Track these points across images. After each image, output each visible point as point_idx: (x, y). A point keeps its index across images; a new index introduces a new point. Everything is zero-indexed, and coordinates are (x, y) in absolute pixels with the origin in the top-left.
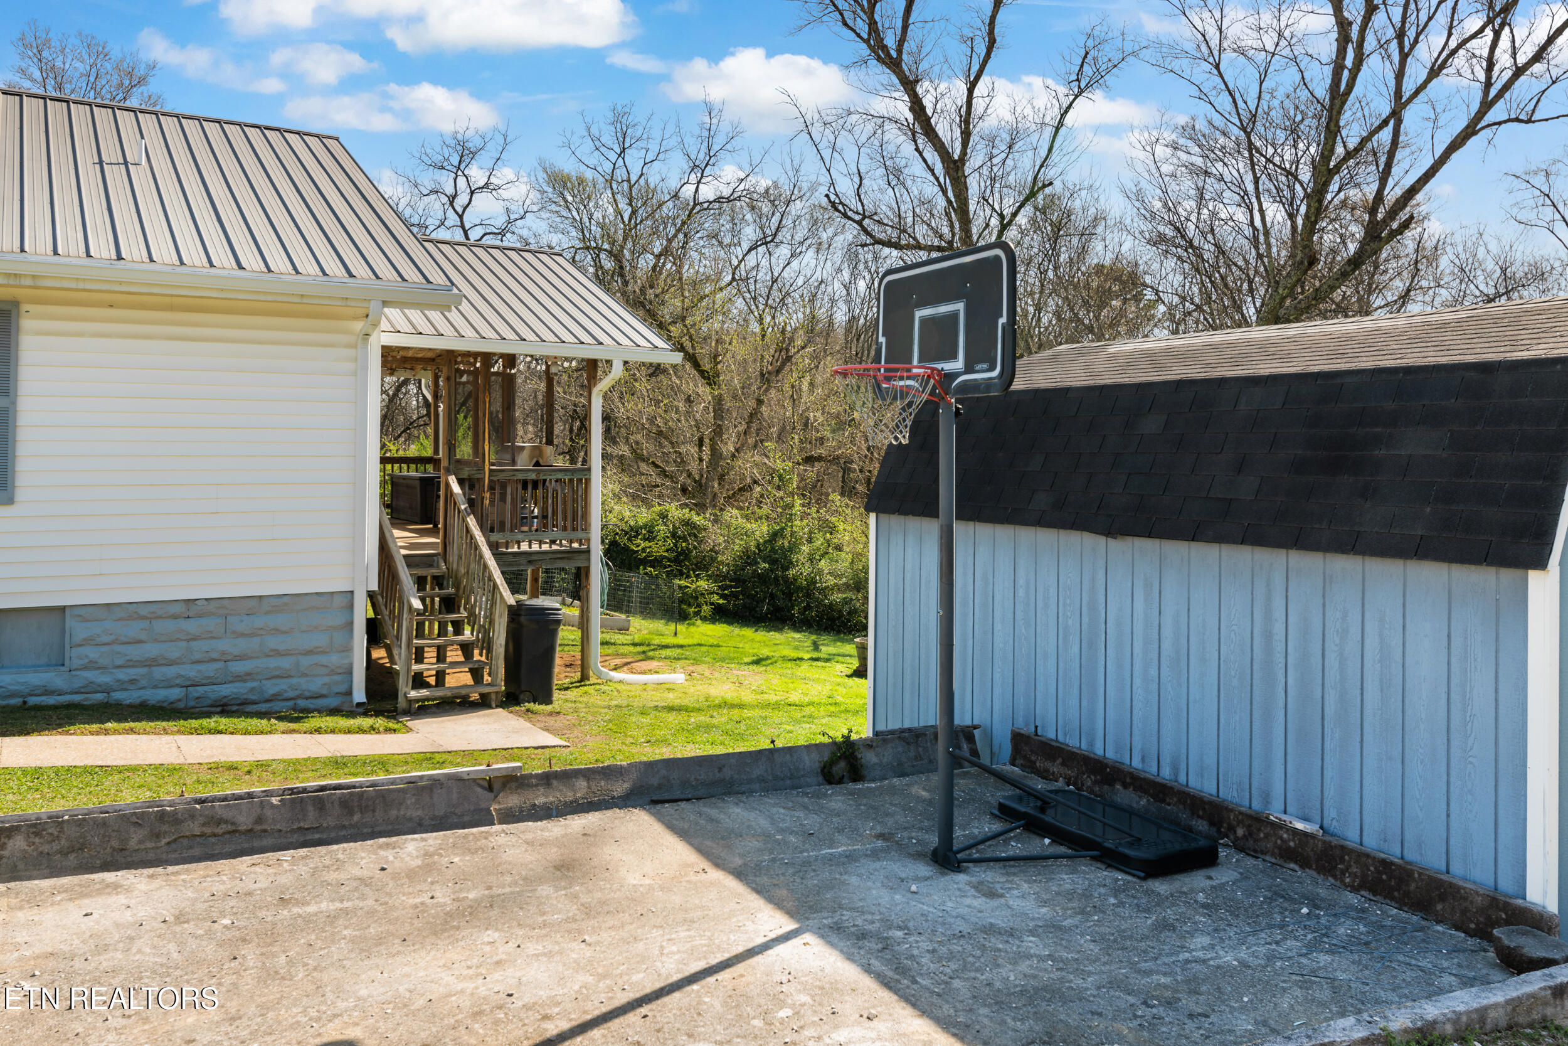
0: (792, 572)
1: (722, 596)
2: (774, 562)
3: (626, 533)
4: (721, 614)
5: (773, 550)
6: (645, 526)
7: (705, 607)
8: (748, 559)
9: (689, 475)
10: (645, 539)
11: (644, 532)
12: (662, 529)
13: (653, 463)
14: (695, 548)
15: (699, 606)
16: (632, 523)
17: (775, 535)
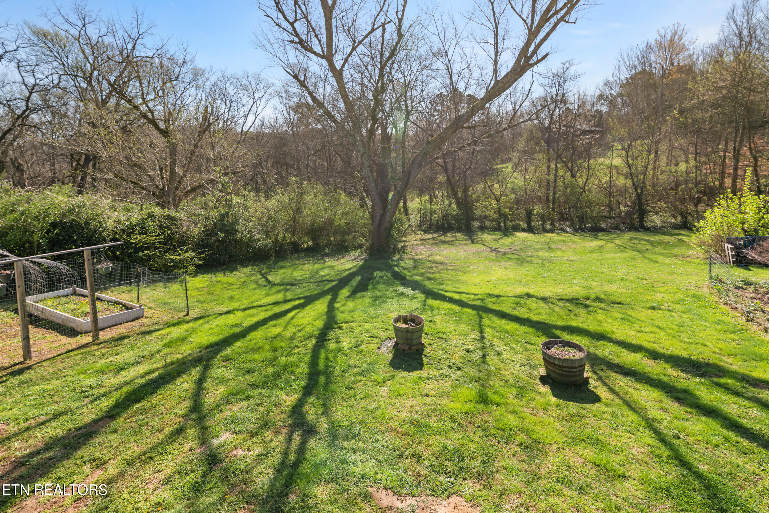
0: (239, 236)
1: (200, 259)
2: (226, 232)
3: (124, 231)
4: (201, 269)
5: (224, 225)
6: (138, 225)
7: (190, 267)
8: (209, 233)
9: (157, 187)
10: (140, 234)
11: (138, 228)
12: (150, 224)
13: (131, 181)
14: (177, 232)
15: (187, 267)
16: (128, 223)
17: (223, 217)
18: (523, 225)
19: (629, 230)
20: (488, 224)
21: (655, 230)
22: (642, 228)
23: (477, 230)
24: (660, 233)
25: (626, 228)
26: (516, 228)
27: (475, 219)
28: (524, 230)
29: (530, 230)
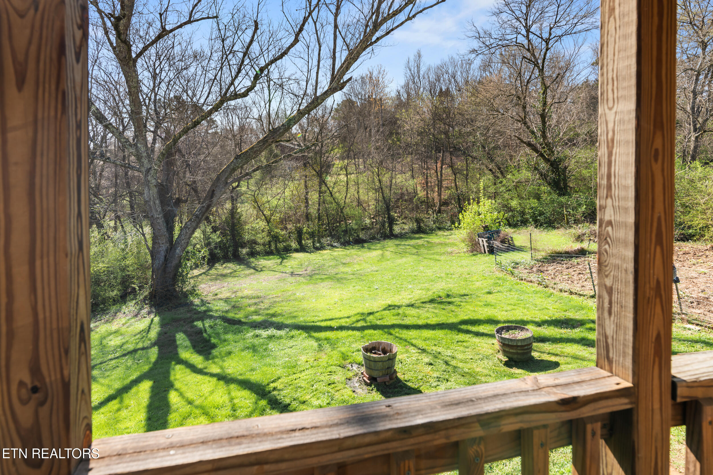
18: (294, 245)
19: (384, 239)
20: (258, 248)
21: (401, 236)
22: (392, 236)
23: (247, 257)
24: (407, 238)
25: (381, 237)
26: (288, 250)
27: (243, 246)
28: (297, 251)
29: (302, 249)
